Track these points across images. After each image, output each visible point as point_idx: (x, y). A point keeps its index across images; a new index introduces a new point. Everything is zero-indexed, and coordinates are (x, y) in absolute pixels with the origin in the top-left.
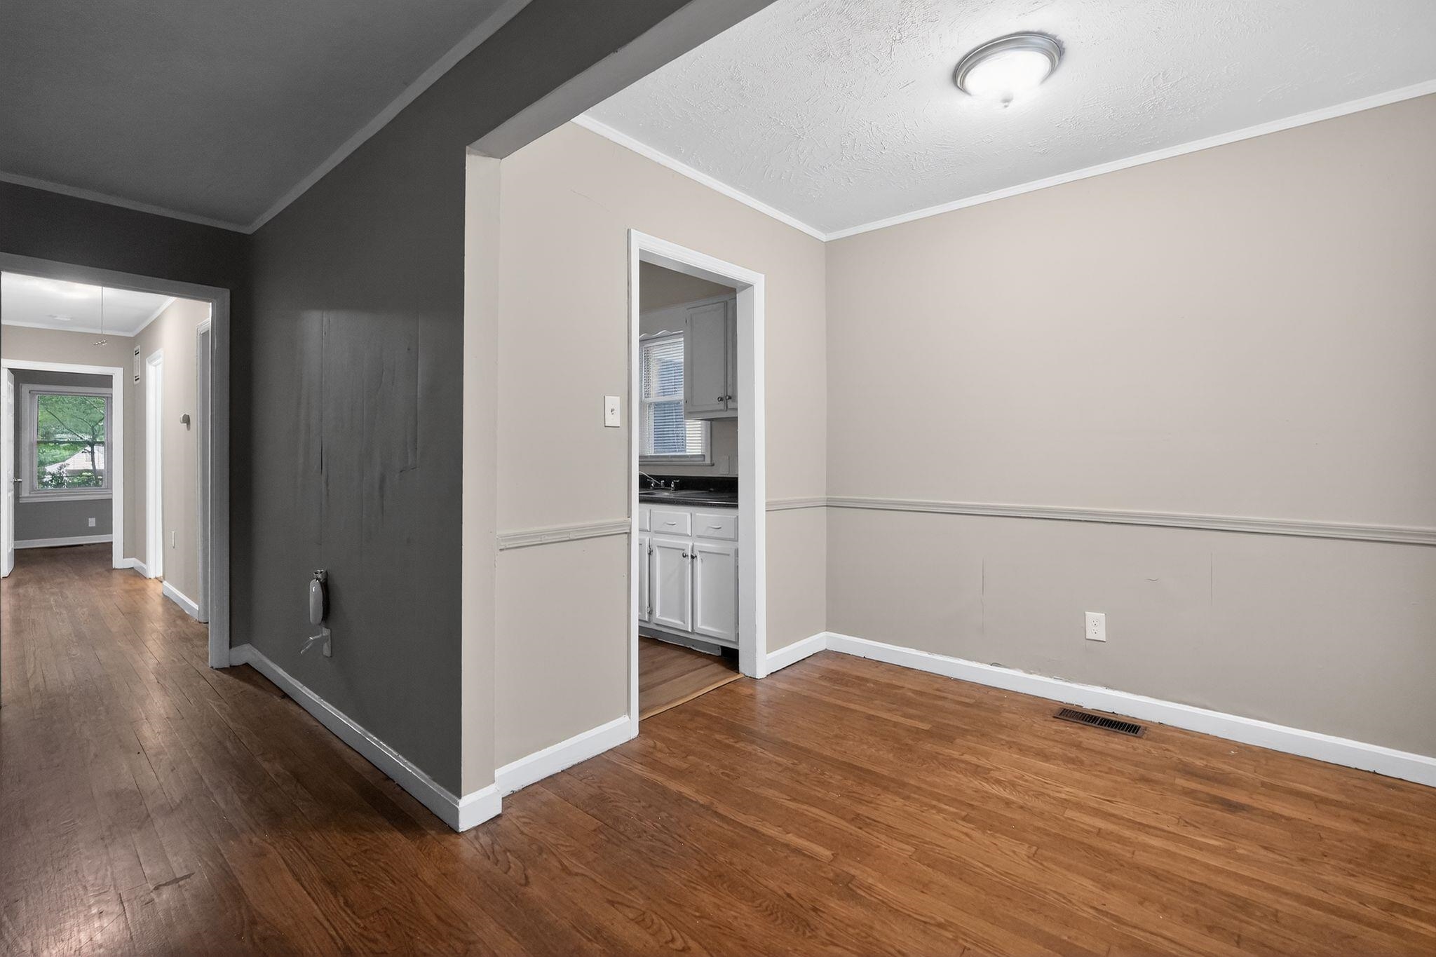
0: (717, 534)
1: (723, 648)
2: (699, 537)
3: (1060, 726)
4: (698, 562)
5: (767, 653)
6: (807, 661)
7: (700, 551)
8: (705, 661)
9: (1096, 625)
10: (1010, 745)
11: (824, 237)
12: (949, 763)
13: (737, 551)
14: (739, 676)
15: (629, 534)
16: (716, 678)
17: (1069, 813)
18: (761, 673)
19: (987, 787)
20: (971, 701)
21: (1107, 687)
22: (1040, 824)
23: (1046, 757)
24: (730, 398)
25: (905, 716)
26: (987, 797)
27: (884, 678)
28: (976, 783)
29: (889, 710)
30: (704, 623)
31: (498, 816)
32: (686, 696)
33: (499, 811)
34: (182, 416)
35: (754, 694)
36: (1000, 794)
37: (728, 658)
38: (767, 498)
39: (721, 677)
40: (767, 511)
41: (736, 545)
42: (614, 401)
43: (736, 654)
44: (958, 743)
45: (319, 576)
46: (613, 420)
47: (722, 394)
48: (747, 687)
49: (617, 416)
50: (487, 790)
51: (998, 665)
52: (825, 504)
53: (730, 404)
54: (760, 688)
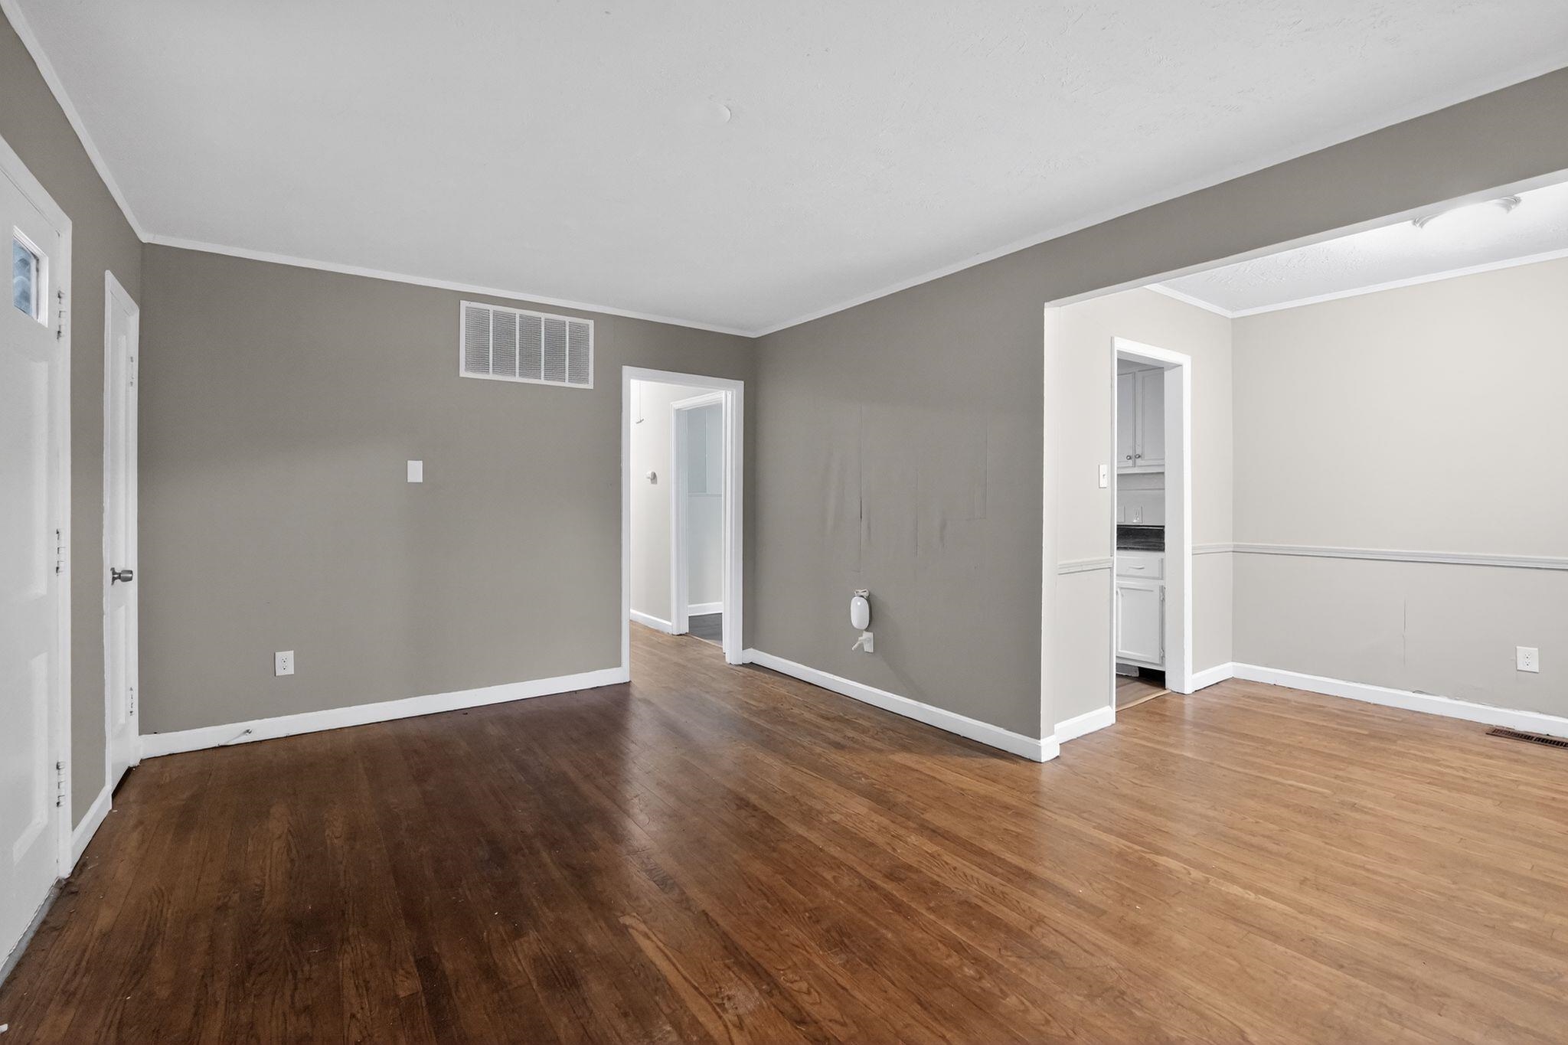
0: (1140, 573)
1: (1141, 669)
3: (1495, 739)
4: (1122, 598)
5: (1193, 673)
6: (1223, 684)
8: (1128, 681)
9: (1528, 658)
10: (1452, 748)
11: (1230, 315)
12: (1399, 754)
13: (1162, 589)
14: (1166, 692)
15: (1111, 569)
17: (1521, 788)
18: (1188, 690)
19: (1438, 769)
20: (1400, 720)
22: (1498, 791)
23: (1488, 756)
24: (1139, 457)
25: (1338, 724)
26: (1443, 774)
27: (1305, 700)
28: (1429, 766)
29: (1325, 720)
30: (1130, 651)
31: (1058, 757)
32: (1128, 703)
33: (1058, 754)
34: (649, 473)
35: (1182, 707)
36: (1455, 772)
37: (1154, 678)
38: (1192, 543)
39: (1149, 692)
40: (1193, 555)
41: (1161, 583)
42: (1104, 469)
43: (1162, 674)
44: (1399, 742)
45: (862, 594)
46: (1104, 482)
47: (1131, 454)
48: (1175, 700)
49: (1106, 479)
50: (1052, 738)
51: (1421, 692)
52: (1232, 549)
53: (1139, 461)
54: (1187, 701)
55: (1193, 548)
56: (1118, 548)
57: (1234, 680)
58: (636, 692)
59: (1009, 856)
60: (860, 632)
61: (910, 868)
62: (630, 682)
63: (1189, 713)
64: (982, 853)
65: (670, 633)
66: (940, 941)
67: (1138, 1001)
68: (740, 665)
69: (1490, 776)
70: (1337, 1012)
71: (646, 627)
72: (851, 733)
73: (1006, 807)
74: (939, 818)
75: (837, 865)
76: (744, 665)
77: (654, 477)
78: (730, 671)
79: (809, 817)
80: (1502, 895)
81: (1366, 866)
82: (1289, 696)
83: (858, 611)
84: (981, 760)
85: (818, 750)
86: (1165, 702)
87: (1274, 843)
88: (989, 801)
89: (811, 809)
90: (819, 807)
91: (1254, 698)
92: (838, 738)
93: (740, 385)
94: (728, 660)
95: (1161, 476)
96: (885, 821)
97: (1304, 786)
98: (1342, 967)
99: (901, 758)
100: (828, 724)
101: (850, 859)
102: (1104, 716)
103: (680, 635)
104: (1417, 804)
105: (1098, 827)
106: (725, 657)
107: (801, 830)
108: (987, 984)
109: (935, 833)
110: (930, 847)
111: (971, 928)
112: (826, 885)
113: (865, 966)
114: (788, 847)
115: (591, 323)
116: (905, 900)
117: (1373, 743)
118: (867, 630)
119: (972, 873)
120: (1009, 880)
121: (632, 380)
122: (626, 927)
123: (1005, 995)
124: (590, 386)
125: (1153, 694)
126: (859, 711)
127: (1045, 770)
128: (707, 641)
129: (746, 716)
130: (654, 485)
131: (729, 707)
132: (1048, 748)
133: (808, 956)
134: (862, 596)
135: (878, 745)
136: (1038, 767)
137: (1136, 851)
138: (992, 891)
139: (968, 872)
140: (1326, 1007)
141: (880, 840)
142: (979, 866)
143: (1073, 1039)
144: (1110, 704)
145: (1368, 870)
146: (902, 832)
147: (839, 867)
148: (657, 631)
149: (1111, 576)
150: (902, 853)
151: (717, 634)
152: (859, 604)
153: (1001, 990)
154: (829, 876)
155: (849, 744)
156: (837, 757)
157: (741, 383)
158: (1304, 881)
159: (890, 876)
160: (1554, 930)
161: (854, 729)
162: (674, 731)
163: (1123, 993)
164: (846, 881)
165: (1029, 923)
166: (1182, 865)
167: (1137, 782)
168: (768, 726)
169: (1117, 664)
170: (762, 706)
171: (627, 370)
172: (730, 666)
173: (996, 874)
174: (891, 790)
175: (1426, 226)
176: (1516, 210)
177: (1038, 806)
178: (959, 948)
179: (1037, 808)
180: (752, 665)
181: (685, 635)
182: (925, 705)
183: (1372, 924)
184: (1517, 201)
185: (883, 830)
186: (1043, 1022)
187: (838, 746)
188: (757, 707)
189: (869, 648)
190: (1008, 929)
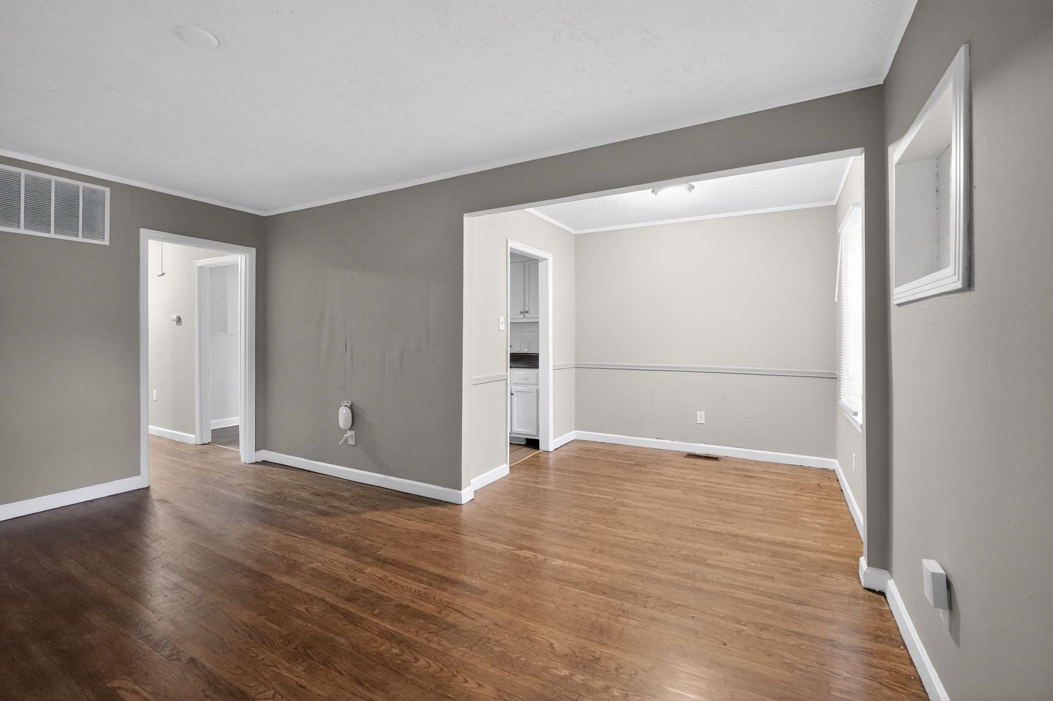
0: (526, 382)
1: (527, 439)
2: (515, 384)
3: (687, 459)
4: (515, 397)
5: (554, 439)
6: (570, 444)
7: (516, 391)
8: (517, 447)
9: (701, 417)
10: (670, 466)
11: (574, 232)
12: (647, 472)
13: (537, 391)
14: (539, 452)
15: (506, 380)
16: (527, 453)
17: (694, 482)
18: (551, 449)
19: (662, 478)
21: (705, 444)
22: (685, 485)
23: (683, 468)
24: (527, 312)
25: (621, 460)
26: (664, 480)
27: (608, 448)
28: (658, 477)
29: (615, 458)
30: (517, 428)
31: (472, 500)
32: (518, 461)
33: (473, 498)
34: (174, 317)
35: (548, 459)
36: (669, 479)
37: (533, 444)
38: (553, 363)
39: (529, 452)
40: (554, 370)
41: (535, 387)
42: (502, 319)
43: (537, 441)
44: (648, 466)
45: (347, 404)
46: (502, 327)
47: (522, 310)
48: (544, 456)
49: (503, 325)
50: (469, 488)
51: (659, 438)
52: (575, 366)
53: (527, 315)
54: (551, 455)
55: (554, 366)
56: (510, 367)
57: (576, 441)
58: (154, 495)
59: (432, 568)
60: (345, 431)
61: (365, 590)
62: (149, 487)
63: (551, 463)
64: (414, 569)
65: (194, 443)
66: (378, 635)
67: (497, 641)
68: (253, 463)
69: (683, 478)
70: (600, 620)
71: (172, 441)
72: (335, 503)
73: (436, 537)
74: (388, 552)
75: (311, 599)
76: (257, 463)
77: (179, 320)
78: (242, 470)
79: (293, 568)
80: (679, 539)
81: (624, 536)
82: (601, 447)
83: (343, 416)
84: (423, 509)
85: (308, 519)
86: (539, 457)
87: (582, 531)
88: (423, 535)
89: (295, 562)
90: (303, 560)
91: (584, 450)
92: (324, 508)
93: (253, 251)
94: (243, 460)
95: (537, 324)
96: (352, 561)
97: (600, 496)
98: (605, 593)
99: (368, 515)
100: (319, 499)
101: (321, 593)
102: (502, 470)
103: (204, 444)
104: (650, 498)
105: (491, 540)
106: (240, 458)
107: (285, 580)
108: (406, 657)
109: (384, 562)
110: (380, 573)
111: (400, 621)
112: (299, 615)
113: (321, 666)
114: (273, 594)
115: (107, 191)
116: (357, 613)
117: (636, 468)
118: (351, 429)
119: (407, 584)
120: (431, 585)
121: (149, 240)
122: (114, 689)
123: (417, 660)
124: (106, 242)
125: (531, 453)
126: (344, 486)
127: (464, 508)
128: (224, 447)
129: (252, 501)
130: (179, 327)
131: (239, 497)
132: (466, 495)
133: (277, 670)
134: (347, 406)
135: (353, 508)
136: (459, 508)
137: (510, 550)
138: (418, 594)
139: (404, 584)
140: (594, 618)
141: (346, 576)
142: (414, 579)
143: (456, 676)
144: (506, 462)
145: (624, 538)
146: (362, 566)
147: (312, 601)
148: (183, 443)
149: (507, 385)
150: (360, 581)
151: (235, 441)
152: (344, 411)
153: (415, 658)
154: (302, 608)
155: (332, 511)
156: (322, 521)
157: (254, 250)
158: (594, 550)
159: (349, 599)
160: (696, 552)
161: (339, 500)
162: (186, 520)
163: (489, 639)
164: (316, 609)
165: (439, 609)
166: (533, 553)
167: (516, 508)
168: (270, 507)
169: (510, 437)
170: (268, 492)
171: (143, 232)
172: (245, 465)
173: (420, 581)
174: (359, 538)
175: (658, 193)
176: (693, 191)
177: (458, 533)
178: (391, 637)
179: (456, 535)
180: (264, 463)
181: (209, 444)
182: (389, 477)
183: (623, 567)
184: (693, 187)
185: (348, 567)
186: (439, 671)
187: (324, 514)
188: (263, 493)
189: (352, 442)
190: (425, 616)
